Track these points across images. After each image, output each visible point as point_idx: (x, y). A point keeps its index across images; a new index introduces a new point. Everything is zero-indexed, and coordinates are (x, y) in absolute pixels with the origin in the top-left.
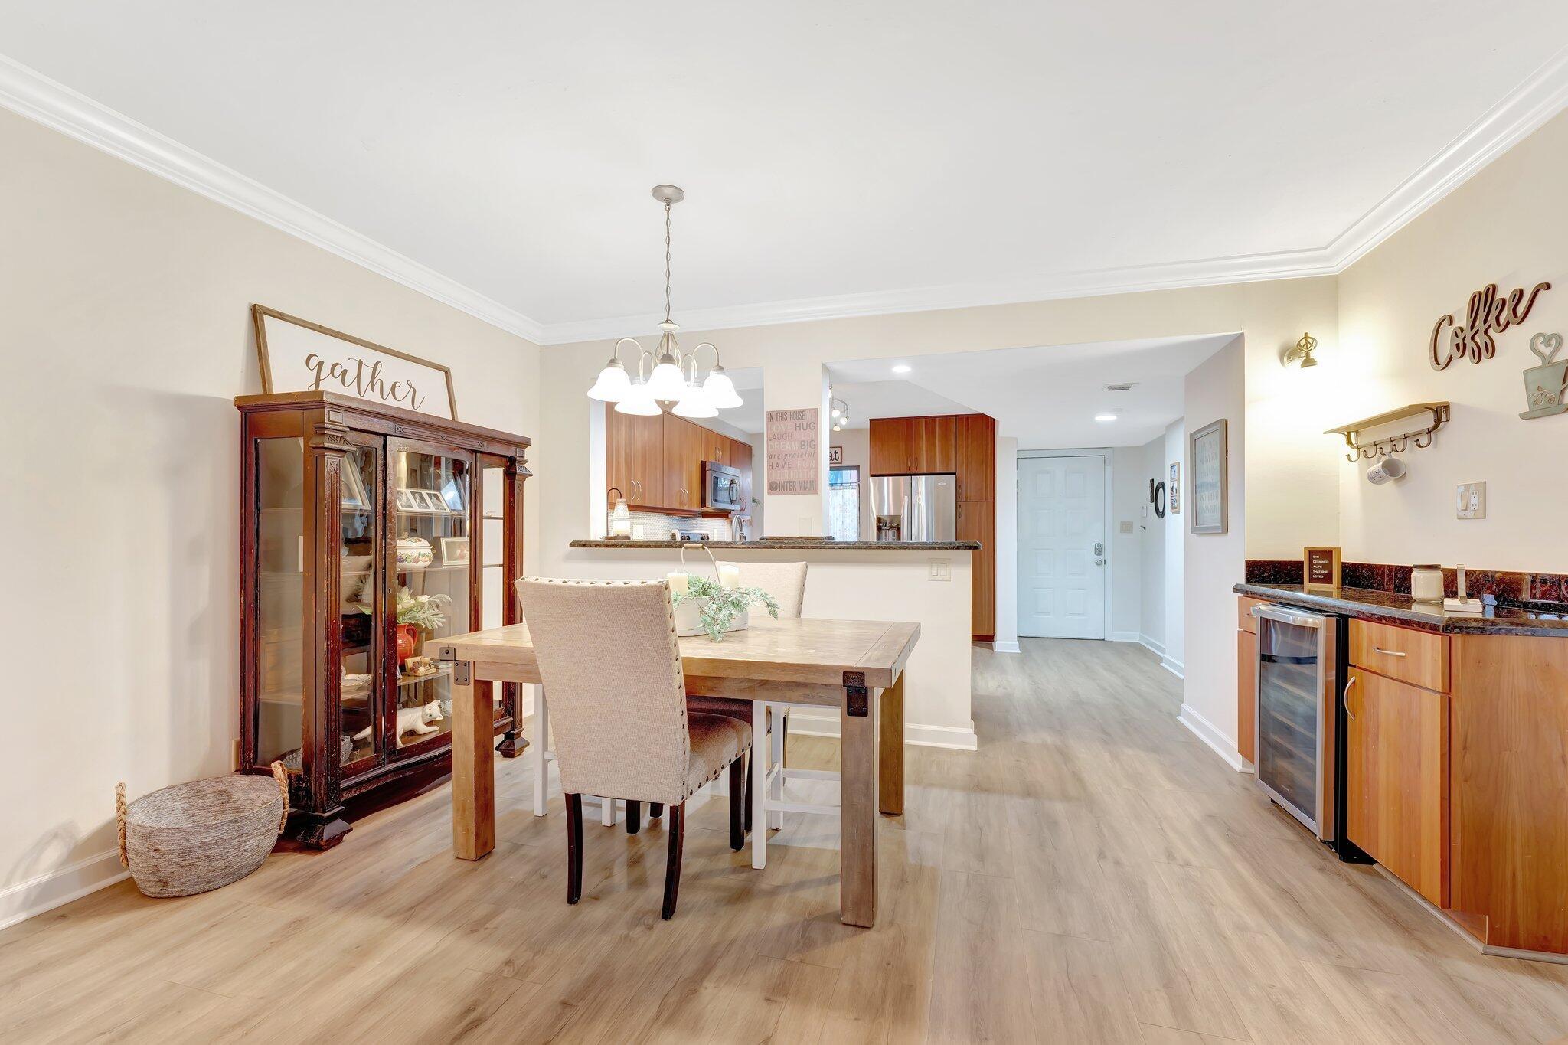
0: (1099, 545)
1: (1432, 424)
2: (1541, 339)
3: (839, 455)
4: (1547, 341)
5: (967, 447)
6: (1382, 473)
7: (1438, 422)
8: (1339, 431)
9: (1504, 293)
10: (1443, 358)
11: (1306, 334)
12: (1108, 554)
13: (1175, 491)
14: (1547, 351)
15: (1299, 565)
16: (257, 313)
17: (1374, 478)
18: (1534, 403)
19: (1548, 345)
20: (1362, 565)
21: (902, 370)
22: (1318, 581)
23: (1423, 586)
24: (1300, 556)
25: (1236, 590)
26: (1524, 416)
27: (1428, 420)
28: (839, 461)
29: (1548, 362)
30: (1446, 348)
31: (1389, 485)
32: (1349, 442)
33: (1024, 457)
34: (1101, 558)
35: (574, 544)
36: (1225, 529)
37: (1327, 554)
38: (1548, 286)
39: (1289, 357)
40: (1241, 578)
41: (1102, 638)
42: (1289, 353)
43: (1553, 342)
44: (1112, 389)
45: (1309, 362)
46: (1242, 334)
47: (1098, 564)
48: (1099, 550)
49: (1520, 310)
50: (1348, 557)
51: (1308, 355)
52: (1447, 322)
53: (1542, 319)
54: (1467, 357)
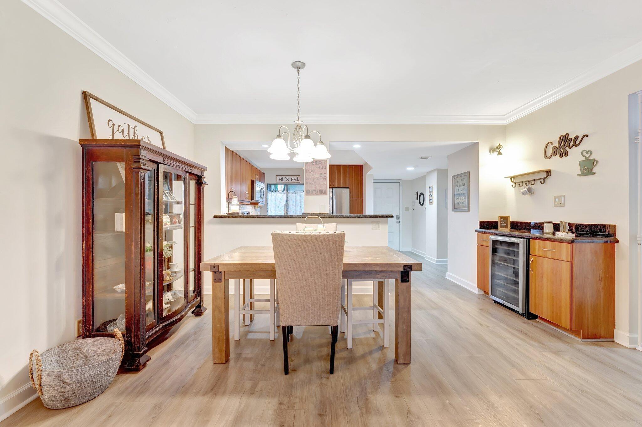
1: (546, 176)
2: (585, 152)
3: (299, 179)
4: (587, 152)
5: (353, 178)
6: (527, 192)
7: (548, 176)
8: (509, 177)
9: (572, 136)
10: (548, 155)
11: (499, 144)
12: (401, 220)
13: (431, 196)
14: (587, 156)
15: (497, 222)
16: (85, 96)
17: (524, 193)
18: (582, 171)
19: (587, 154)
20: (517, 222)
21: (357, 146)
22: (503, 227)
23: (548, 228)
24: (497, 219)
25: (476, 231)
26: (579, 175)
27: (545, 175)
28: (299, 181)
29: (587, 159)
30: (550, 152)
31: (527, 196)
32: (512, 181)
33: (376, 182)
34: (398, 220)
35: (215, 217)
36: (469, 211)
37: (507, 218)
38: (587, 136)
39: (493, 151)
40: (477, 227)
41: (399, 250)
42: (492, 150)
43: (589, 153)
44: (421, 158)
45: (500, 153)
46: (478, 143)
47: (397, 223)
48: (398, 217)
49: (577, 142)
50: (512, 220)
51: (499, 151)
52: (550, 144)
53: (585, 145)
54: (558, 155)
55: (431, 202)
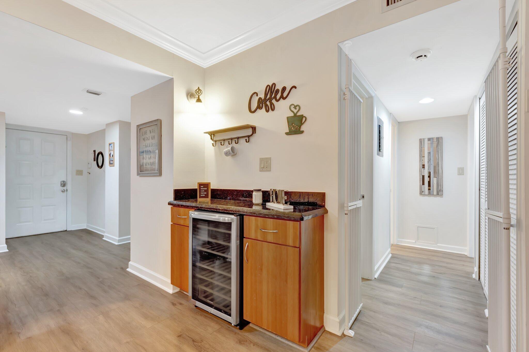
0: (64, 181)
1: (251, 133)
2: (293, 106)
4: (295, 107)
6: (231, 152)
7: (253, 133)
9: (279, 87)
10: (253, 108)
11: (199, 87)
12: (69, 186)
13: (111, 156)
14: (295, 111)
15: (195, 190)
17: (227, 154)
18: (290, 129)
19: (296, 109)
20: (218, 190)
22: (203, 197)
24: (196, 187)
25: (170, 204)
26: (287, 134)
27: (250, 132)
29: (295, 115)
30: (254, 105)
31: (229, 158)
32: (211, 139)
34: (65, 188)
36: (160, 174)
37: (206, 185)
38: (295, 87)
39: (190, 96)
40: (171, 197)
41: (65, 230)
42: (190, 95)
43: (298, 108)
45: (199, 100)
46: (173, 78)
47: (63, 192)
48: (64, 184)
49: (285, 95)
50: (213, 186)
51: (199, 97)
52: (256, 94)
53: (293, 99)
54: (264, 109)
55: (111, 164)
